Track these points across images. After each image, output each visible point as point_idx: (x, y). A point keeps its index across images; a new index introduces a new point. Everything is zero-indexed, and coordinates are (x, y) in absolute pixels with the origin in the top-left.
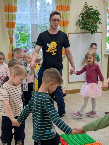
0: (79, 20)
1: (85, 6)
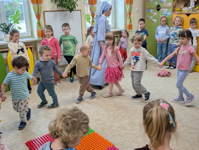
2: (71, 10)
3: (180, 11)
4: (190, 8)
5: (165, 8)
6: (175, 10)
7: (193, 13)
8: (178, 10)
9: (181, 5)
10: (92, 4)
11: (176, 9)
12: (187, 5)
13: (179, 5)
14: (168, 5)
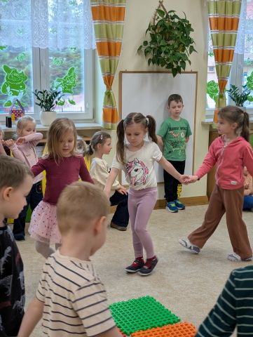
0: (145, 43)
1: (158, 11)
2: (176, 71)
10: (222, 61)
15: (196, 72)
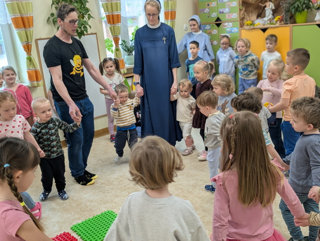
0: (52, 15)
2: (81, 34)
3: (251, 25)
4: (266, 19)
5: (229, 21)
6: (243, 24)
7: (271, 27)
8: (249, 24)
9: (252, 16)
10: (113, 23)
11: (246, 22)
12: (261, 15)
13: (249, 16)
14: (232, 17)
15: (96, 34)
